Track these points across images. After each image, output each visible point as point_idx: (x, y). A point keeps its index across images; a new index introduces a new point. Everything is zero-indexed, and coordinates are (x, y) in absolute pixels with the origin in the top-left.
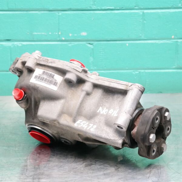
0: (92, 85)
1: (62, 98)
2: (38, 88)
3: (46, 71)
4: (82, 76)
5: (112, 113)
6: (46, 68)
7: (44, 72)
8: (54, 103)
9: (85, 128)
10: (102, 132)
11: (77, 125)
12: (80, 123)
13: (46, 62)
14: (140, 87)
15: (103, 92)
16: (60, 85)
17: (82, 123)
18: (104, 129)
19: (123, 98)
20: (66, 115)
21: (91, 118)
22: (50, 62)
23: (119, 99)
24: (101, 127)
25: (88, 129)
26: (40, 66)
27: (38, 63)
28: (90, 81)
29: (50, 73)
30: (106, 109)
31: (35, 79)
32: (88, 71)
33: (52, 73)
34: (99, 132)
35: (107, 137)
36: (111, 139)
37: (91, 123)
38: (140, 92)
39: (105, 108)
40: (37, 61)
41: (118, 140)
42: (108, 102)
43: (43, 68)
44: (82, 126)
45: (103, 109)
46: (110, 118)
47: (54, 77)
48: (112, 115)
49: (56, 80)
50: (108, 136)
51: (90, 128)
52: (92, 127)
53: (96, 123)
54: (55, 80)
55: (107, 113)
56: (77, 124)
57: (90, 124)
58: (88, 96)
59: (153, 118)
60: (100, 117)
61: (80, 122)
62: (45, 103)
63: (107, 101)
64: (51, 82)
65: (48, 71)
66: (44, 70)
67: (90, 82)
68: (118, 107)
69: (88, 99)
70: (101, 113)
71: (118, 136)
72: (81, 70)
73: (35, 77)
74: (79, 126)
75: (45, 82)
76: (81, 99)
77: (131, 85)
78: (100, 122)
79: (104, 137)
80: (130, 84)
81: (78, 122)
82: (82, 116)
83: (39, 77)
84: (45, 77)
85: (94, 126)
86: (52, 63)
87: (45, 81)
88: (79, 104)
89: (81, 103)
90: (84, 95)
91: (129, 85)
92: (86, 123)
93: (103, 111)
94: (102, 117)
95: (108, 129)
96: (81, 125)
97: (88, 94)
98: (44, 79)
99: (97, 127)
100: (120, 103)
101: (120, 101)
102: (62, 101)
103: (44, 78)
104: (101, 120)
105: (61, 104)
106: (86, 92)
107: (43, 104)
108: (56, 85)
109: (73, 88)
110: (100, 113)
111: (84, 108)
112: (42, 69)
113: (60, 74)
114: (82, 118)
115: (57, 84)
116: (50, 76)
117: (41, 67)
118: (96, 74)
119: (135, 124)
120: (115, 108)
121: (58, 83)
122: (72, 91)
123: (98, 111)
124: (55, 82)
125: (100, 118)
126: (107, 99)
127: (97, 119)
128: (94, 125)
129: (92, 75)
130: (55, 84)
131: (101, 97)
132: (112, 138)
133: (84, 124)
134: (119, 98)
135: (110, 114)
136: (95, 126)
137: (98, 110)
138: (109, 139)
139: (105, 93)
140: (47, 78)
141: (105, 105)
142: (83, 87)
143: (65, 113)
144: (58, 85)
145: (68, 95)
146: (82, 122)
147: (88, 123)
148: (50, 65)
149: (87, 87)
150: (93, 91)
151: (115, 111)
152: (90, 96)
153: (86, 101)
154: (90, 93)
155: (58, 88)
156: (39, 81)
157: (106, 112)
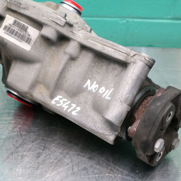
0: (79, 46)
1: (37, 62)
2: (6, 44)
3: (17, 20)
4: (65, 31)
5: (104, 93)
6: (18, 17)
7: (15, 22)
8: (27, 67)
9: (64, 109)
10: (88, 119)
11: (54, 103)
12: (59, 100)
13: (19, 6)
14: (147, 59)
15: (94, 58)
16: (34, 43)
17: (61, 101)
18: (90, 115)
19: (122, 71)
20: (42, 86)
21: (73, 95)
22: (22, 8)
23: (116, 72)
24: (86, 111)
25: (69, 111)
26: (11, 12)
27: (8, 7)
28: (76, 39)
29: (23, 23)
30: (97, 84)
31: (4, 31)
32: (74, 25)
33: (25, 24)
34: (83, 118)
35: (94, 128)
36: (98, 132)
37: (74, 103)
38: (147, 68)
39: (95, 82)
40: (8, 4)
41: (108, 135)
42: (100, 73)
43: (15, 15)
44: (61, 106)
45: (92, 83)
46: (100, 100)
47: (28, 30)
48: (103, 96)
49: (30, 36)
50: (95, 126)
51: (72, 111)
52: (75, 109)
53: (81, 103)
54: (28, 34)
55: (96, 92)
56: (55, 101)
57: (72, 105)
58: (73, 62)
59: (163, 118)
60: (86, 95)
61: (60, 98)
62: (17, 65)
63: (98, 70)
64: (22, 38)
65: (21, 20)
66: (16, 18)
67: (76, 41)
68: (112, 84)
69: (72, 66)
70: (89, 89)
71: (109, 129)
72: (64, 23)
73: (5, 27)
74: (58, 105)
75: (15, 37)
76: (61, 67)
77: (134, 55)
78: (86, 102)
79: (90, 127)
80: (133, 53)
81: (57, 99)
82: (63, 89)
83: (9, 27)
84: (16, 29)
85: (77, 108)
86: (24, 9)
87: (15, 35)
88: (58, 73)
89: (61, 73)
90: (66, 61)
91: (132, 55)
92: (66, 102)
93: (91, 86)
94: (89, 96)
95: (96, 116)
96: (60, 103)
97: (73, 59)
98: (15, 32)
99: (81, 110)
100: (117, 78)
101: (116, 76)
102: (37, 66)
103: (14, 30)
104: (87, 100)
105: (35, 70)
106: (69, 55)
107: (14, 66)
108: (29, 43)
109: (53, 48)
110: (87, 88)
111: (66, 79)
112: (14, 17)
113: (36, 26)
114: (63, 93)
115: (31, 41)
116: (22, 29)
117: (12, 14)
118: (86, 28)
119: (136, 116)
120: (108, 86)
121: (32, 39)
122: (52, 52)
123: (85, 86)
124: (29, 38)
125: (86, 97)
126: (99, 69)
127: (82, 98)
128: (77, 106)
129: (79, 31)
130: (28, 41)
131: (90, 65)
132: (101, 131)
133: (64, 102)
134: (115, 69)
135: (100, 93)
136: (79, 109)
137: (84, 84)
138: (96, 131)
139: (96, 59)
140: (18, 31)
141: (96, 77)
142: (66, 47)
143: (41, 83)
144: (32, 43)
145: (46, 57)
146: (62, 99)
147: (69, 102)
148: (22, 11)
149: (71, 48)
150: (80, 54)
151: (108, 91)
152: (76, 61)
153: (69, 69)
154: (75, 58)
155: (32, 46)
156: (8, 34)
157: (95, 89)
